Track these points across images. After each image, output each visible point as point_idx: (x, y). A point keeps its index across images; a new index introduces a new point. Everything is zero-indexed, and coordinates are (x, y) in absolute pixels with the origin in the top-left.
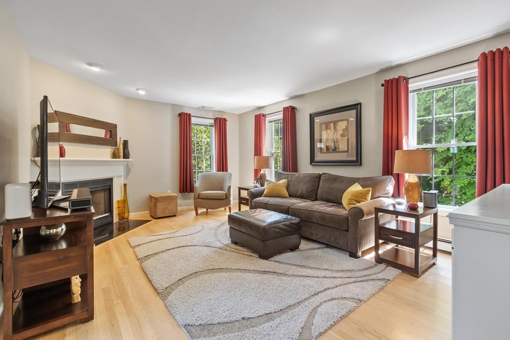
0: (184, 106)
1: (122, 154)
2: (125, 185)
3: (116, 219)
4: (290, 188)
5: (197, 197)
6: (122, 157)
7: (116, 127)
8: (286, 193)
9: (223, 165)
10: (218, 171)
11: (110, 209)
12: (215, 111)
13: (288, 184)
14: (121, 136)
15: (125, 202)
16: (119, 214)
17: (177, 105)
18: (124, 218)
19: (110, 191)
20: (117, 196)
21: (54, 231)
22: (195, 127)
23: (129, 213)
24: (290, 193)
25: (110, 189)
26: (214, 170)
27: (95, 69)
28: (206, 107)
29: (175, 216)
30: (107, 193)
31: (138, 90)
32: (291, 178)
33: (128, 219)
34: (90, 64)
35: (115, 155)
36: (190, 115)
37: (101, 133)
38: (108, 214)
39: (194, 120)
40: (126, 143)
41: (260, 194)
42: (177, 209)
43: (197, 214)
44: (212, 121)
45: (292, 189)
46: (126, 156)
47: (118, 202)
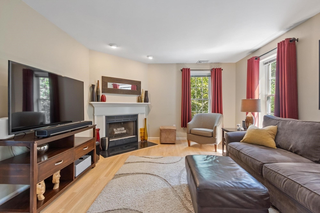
0: (186, 64)
1: (143, 100)
2: (145, 119)
3: (139, 140)
4: (279, 137)
5: (189, 132)
6: (144, 101)
7: (141, 83)
8: (273, 143)
9: (218, 108)
10: (213, 112)
11: (136, 133)
12: (211, 63)
13: (278, 132)
14: (143, 88)
15: (145, 129)
16: (141, 137)
17: (181, 64)
18: (144, 140)
19: (136, 122)
20: (141, 126)
21: (39, 149)
22: (193, 78)
23: (147, 137)
24: (279, 143)
25: (136, 121)
26: (210, 111)
27: (114, 47)
28: (203, 61)
29: (174, 144)
30: (135, 123)
31: (148, 56)
32: (282, 125)
33: (147, 140)
34: (111, 45)
35: (139, 100)
36: (189, 69)
37: (128, 87)
38: (135, 136)
39: (192, 73)
40: (146, 93)
41: (238, 138)
42: (175, 139)
43: (189, 145)
44: (209, 72)
45: (282, 139)
46: (146, 100)
47: (141, 129)
